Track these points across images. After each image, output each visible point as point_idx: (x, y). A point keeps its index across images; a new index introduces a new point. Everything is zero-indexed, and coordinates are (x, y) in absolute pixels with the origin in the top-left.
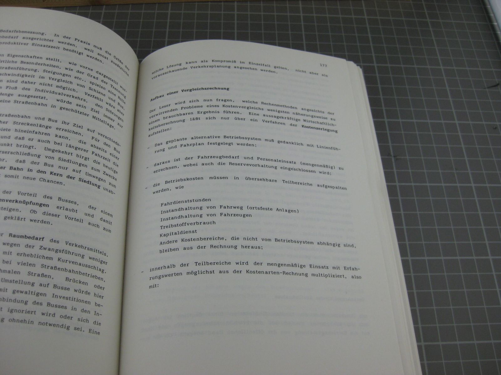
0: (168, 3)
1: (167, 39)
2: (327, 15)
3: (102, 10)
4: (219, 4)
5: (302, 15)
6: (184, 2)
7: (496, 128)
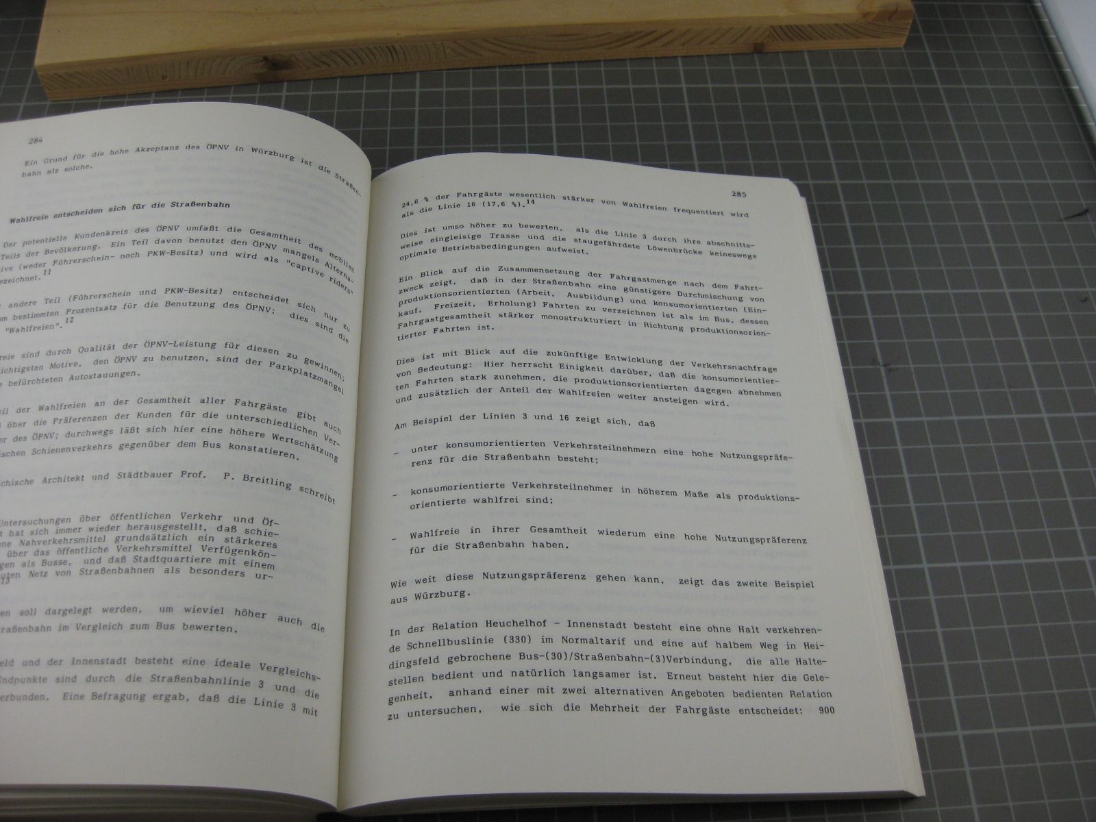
0: (415, 73)
1: (416, 147)
2: (736, 86)
3: (281, 91)
4: (518, 70)
5: (684, 86)
6: (446, 70)
7: (1085, 300)
